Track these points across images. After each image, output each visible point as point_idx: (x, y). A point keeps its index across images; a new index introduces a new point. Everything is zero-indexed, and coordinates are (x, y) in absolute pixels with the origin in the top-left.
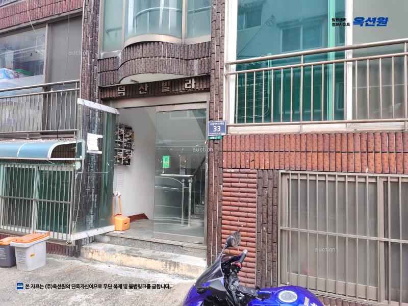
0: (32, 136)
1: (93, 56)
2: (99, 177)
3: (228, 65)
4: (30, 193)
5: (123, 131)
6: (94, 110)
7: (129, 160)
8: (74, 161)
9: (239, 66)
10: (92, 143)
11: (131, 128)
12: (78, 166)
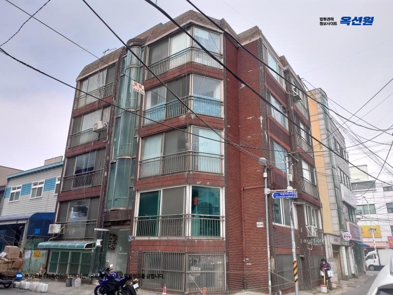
0: (81, 240)
1: (102, 211)
2: (101, 255)
3: (135, 218)
4: (78, 262)
5: (111, 237)
6: (101, 231)
7: (114, 248)
8: (91, 250)
9: (139, 219)
10: (98, 243)
11: (116, 235)
12: (93, 251)
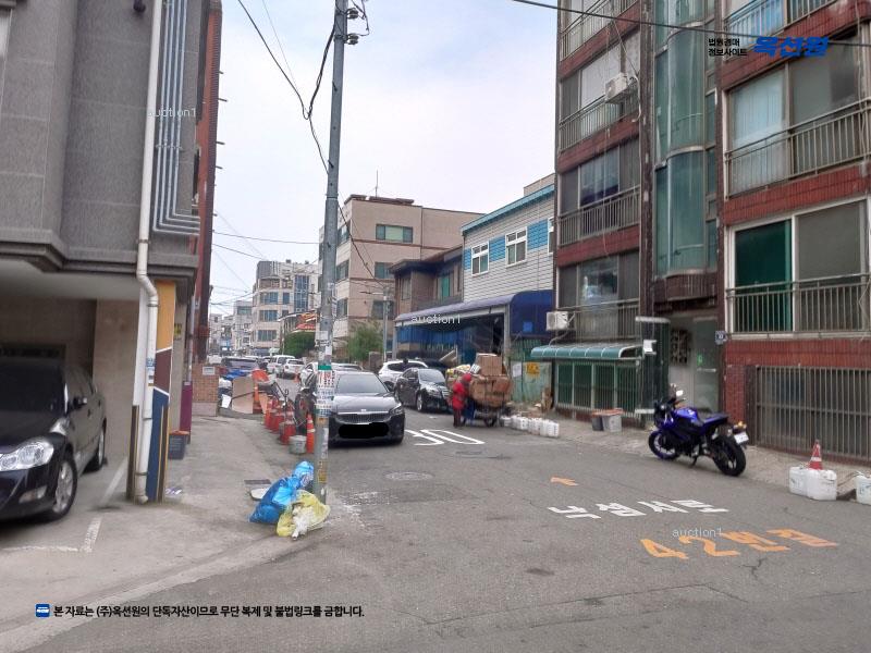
1: (649, 280)
3: (728, 291)
4: (612, 384)
5: (676, 335)
7: (686, 359)
8: (634, 361)
9: (737, 293)
10: (648, 347)
11: (686, 331)
12: (638, 363)
